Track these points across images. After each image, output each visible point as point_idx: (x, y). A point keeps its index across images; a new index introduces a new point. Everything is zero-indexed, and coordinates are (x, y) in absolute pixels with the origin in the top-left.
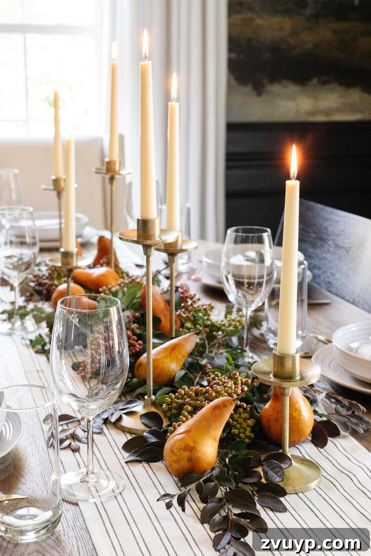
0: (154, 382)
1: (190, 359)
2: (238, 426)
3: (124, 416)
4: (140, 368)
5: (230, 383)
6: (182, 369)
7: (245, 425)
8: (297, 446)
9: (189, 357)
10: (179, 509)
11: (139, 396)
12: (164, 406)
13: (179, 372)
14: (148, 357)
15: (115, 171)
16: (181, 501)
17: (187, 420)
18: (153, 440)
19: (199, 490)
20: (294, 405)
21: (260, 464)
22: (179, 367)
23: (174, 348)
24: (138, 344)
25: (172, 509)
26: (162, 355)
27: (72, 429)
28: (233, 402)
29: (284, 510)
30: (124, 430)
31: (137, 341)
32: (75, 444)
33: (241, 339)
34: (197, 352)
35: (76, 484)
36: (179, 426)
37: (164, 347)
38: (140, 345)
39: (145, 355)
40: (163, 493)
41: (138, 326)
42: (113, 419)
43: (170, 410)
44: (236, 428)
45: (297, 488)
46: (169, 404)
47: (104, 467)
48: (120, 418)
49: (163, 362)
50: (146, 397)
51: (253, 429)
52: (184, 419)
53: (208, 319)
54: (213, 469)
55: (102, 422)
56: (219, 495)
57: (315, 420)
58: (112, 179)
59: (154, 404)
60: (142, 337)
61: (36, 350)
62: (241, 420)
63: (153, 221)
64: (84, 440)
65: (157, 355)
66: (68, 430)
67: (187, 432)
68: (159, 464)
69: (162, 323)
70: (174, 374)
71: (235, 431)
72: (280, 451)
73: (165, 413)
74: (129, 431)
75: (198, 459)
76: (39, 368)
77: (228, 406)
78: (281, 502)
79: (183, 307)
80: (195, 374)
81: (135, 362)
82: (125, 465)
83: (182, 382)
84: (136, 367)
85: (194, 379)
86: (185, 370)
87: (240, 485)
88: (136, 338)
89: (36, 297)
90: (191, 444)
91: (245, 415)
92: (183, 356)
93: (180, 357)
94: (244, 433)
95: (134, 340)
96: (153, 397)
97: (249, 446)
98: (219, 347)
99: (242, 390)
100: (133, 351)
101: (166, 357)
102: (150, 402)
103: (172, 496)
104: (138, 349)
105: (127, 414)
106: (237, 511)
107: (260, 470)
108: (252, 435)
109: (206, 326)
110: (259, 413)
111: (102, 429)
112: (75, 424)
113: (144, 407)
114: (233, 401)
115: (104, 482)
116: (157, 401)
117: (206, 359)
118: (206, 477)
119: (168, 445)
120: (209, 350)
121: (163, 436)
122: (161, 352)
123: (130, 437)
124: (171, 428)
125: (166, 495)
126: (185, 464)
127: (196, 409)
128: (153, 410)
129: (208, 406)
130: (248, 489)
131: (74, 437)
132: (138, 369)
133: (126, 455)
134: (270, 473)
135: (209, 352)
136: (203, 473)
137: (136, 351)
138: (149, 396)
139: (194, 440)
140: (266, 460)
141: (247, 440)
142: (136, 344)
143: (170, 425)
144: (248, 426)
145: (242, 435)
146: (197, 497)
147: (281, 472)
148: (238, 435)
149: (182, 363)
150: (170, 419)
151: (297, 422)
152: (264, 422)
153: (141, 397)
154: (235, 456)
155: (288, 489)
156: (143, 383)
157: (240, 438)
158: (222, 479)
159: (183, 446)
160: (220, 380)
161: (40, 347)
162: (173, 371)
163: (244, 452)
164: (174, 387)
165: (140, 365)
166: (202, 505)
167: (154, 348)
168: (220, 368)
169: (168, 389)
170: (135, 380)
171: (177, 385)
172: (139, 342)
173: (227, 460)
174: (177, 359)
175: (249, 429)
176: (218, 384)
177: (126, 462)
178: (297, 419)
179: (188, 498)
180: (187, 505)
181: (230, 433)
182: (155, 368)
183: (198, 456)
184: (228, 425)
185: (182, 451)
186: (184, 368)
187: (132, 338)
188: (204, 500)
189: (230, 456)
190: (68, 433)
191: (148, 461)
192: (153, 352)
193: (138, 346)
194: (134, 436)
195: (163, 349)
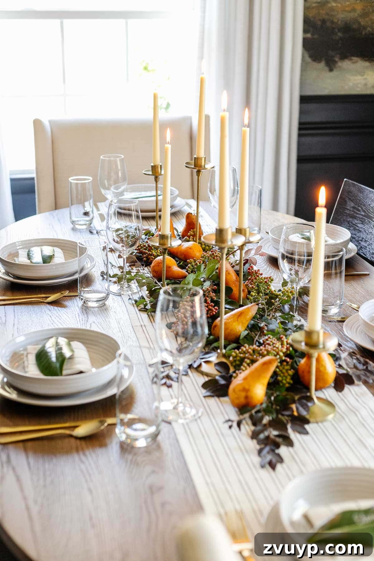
0: (225, 339)
1: (252, 322)
2: (282, 375)
3: (203, 364)
4: (215, 329)
5: (278, 344)
6: (246, 330)
7: (286, 374)
8: (324, 390)
9: (252, 320)
10: (237, 429)
11: (214, 348)
12: (231, 358)
13: (243, 332)
14: (221, 320)
15: (201, 166)
16: (239, 424)
17: (246, 369)
18: (222, 382)
19: (251, 417)
21: (294, 402)
22: (244, 329)
23: (241, 314)
24: (215, 309)
25: (233, 429)
26: (232, 320)
27: (167, 371)
28: (276, 360)
29: (307, 433)
30: (203, 373)
31: (214, 307)
32: (169, 382)
33: (291, 307)
34: (259, 315)
35: (170, 410)
36: (240, 373)
37: (233, 314)
38: (216, 309)
39: (219, 319)
40: (227, 418)
41: (215, 295)
42: (195, 365)
43: (235, 361)
44: (280, 376)
45: (318, 419)
46: (234, 357)
47: (189, 399)
48: (200, 365)
49: (232, 325)
50: (219, 351)
51: (293, 377)
52: (244, 369)
53: (268, 289)
54: (262, 404)
55: (188, 367)
56: (265, 421)
57: (337, 372)
58: (199, 172)
59: (224, 356)
60: (217, 303)
61: (139, 308)
62: (284, 371)
63: (227, 230)
64: (175, 379)
65: (227, 319)
66: (164, 372)
67: (245, 379)
68: (226, 399)
69: (233, 292)
70: (239, 334)
71: (279, 378)
72: (308, 394)
73: (232, 363)
74: (207, 375)
75: (252, 398)
76: (142, 324)
77: (274, 362)
78: (305, 429)
79: (250, 279)
80: (256, 333)
81: (212, 323)
82: (203, 399)
83: (245, 339)
84: (212, 327)
85: (254, 338)
86: (248, 331)
87: (280, 416)
88: (213, 305)
89: (139, 263)
90: (247, 387)
91: (288, 367)
92: (247, 321)
93: (244, 321)
94: (286, 380)
95: (211, 306)
96: (224, 351)
97: (288, 389)
98: (275, 312)
99: (287, 349)
100: (211, 314)
101: (234, 321)
102: (221, 355)
103: (232, 421)
104: (215, 313)
105: (205, 362)
106: (275, 433)
107: (294, 406)
108: (291, 382)
109: (267, 294)
110: (298, 365)
111: (187, 372)
112: (169, 368)
113: (218, 357)
115: (188, 410)
116: (226, 354)
117: (264, 322)
118: (257, 409)
119: (232, 387)
120: (267, 314)
121: (229, 379)
122: (230, 318)
123: (207, 379)
124: (234, 375)
125: (229, 420)
126: (242, 400)
127: (253, 361)
128: (224, 360)
129: (261, 361)
130: (284, 419)
131: (168, 377)
132: (214, 329)
133: (204, 391)
134: (301, 409)
135: (267, 316)
136: (254, 407)
137: (213, 314)
138: (221, 350)
139: (250, 385)
140: (299, 399)
141: (287, 385)
142: (213, 309)
143: (234, 372)
144: (289, 375)
145: (284, 382)
146: (250, 422)
147: (307, 408)
148: (281, 381)
149: (246, 325)
150: (235, 367)
151: (322, 373)
152: (300, 372)
153: (215, 349)
154: (278, 396)
155: (311, 420)
156: (217, 339)
157: (283, 383)
158: (267, 411)
159: (242, 388)
160: (271, 341)
161: (142, 306)
162: (239, 331)
163: (285, 393)
164: (239, 343)
165: (215, 326)
166: (253, 428)
167: (225, 314)
168: (273, 332)
169: (234, 345)
170: (211, 337)
171: (241, 342)
172: (216, 307)
173: (272, 398)
174: (243, 323)
175: (289, 377)
176: (269, 344)
177: (205, 397)
179: (244, 422)
180: (242, 426)
181: (276, 379)
182: (226, 329)
184: (275, 374)
185: (241, 392)
186: (247, 329)
187: (210, 304)
188: (254, 424)
189: (275, 395)
190: (164, 374)
191: (219, 396)
192: (225, 317)
193: (215, 310)
194: (210, 378)
195: (232, 315)
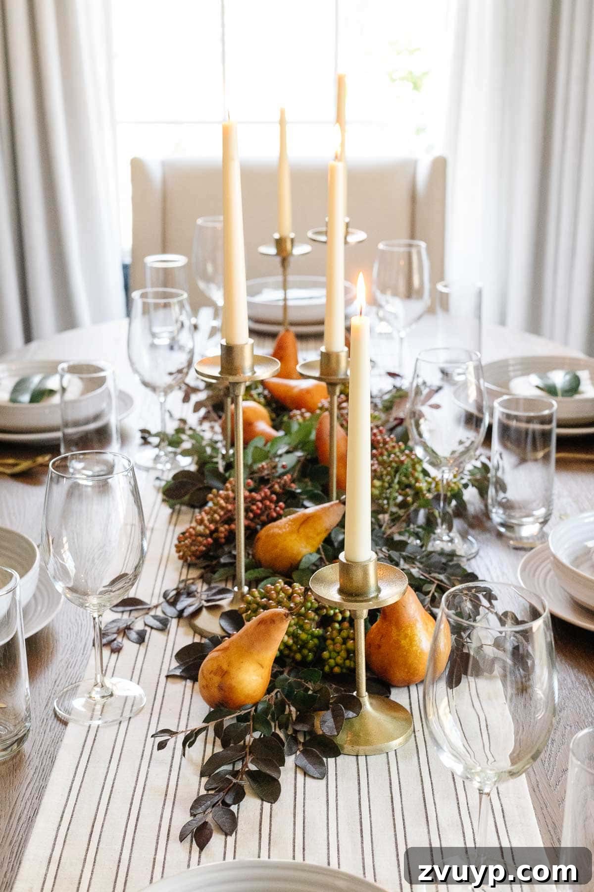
19: (219, 729)
20: (404, 629)
21: (326, 706)
22: (311, 549)
23: (307, 520)
24: (278, 506)
26: (288, 529)
27: (132, 619)
28: (284, 617)
38: (281, 508)
42: (188, 613)
56: (249, 739)
67: (225, 649)
72: (355, 694)
74: (199, 632)
75: (231, 688)
77: (277, 622)
78: (324, 765)
82: (163, 680)
90: (225, 667)
92: (318, 534)
101: (291, 532)
103: (172, 734)
105: (209, 608)
111: (168, 624)
113: (233, 601)
114: (285, 615)
118: (239, 714)
122: (287, 525)
126: (214, 692)
133: (175, 664)
134: (331, 721)
137: (272, 517)
139: (229, 663)
141: (337, 670)
147: (341, 722)
149: (316, 543)
151: (405, 653)
158: (259, 720)
159: (215, 667)
162: (299, 553)
174: (308, 538)
177: (167, 676)
178: (405, 650)
183: (231, 685)
185: (212, 675)
188: (225, 743)
194: (197, 640)
